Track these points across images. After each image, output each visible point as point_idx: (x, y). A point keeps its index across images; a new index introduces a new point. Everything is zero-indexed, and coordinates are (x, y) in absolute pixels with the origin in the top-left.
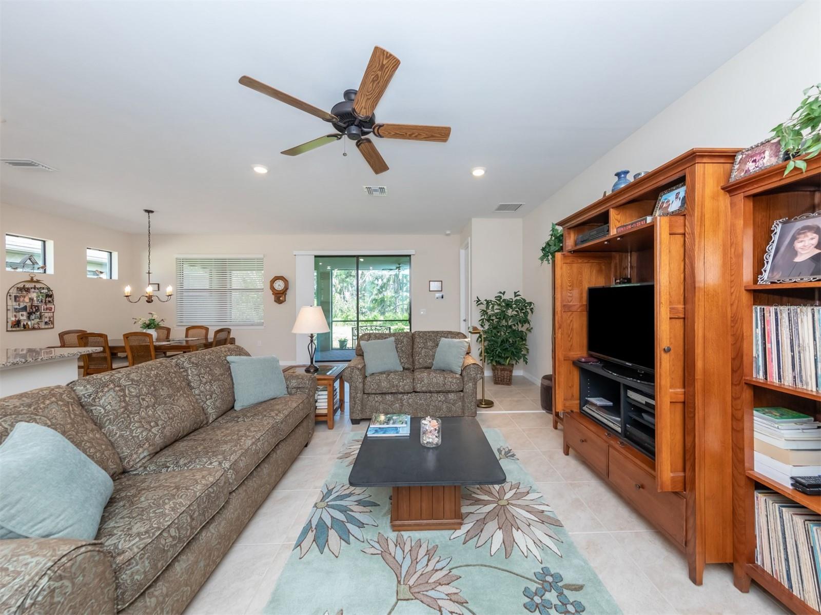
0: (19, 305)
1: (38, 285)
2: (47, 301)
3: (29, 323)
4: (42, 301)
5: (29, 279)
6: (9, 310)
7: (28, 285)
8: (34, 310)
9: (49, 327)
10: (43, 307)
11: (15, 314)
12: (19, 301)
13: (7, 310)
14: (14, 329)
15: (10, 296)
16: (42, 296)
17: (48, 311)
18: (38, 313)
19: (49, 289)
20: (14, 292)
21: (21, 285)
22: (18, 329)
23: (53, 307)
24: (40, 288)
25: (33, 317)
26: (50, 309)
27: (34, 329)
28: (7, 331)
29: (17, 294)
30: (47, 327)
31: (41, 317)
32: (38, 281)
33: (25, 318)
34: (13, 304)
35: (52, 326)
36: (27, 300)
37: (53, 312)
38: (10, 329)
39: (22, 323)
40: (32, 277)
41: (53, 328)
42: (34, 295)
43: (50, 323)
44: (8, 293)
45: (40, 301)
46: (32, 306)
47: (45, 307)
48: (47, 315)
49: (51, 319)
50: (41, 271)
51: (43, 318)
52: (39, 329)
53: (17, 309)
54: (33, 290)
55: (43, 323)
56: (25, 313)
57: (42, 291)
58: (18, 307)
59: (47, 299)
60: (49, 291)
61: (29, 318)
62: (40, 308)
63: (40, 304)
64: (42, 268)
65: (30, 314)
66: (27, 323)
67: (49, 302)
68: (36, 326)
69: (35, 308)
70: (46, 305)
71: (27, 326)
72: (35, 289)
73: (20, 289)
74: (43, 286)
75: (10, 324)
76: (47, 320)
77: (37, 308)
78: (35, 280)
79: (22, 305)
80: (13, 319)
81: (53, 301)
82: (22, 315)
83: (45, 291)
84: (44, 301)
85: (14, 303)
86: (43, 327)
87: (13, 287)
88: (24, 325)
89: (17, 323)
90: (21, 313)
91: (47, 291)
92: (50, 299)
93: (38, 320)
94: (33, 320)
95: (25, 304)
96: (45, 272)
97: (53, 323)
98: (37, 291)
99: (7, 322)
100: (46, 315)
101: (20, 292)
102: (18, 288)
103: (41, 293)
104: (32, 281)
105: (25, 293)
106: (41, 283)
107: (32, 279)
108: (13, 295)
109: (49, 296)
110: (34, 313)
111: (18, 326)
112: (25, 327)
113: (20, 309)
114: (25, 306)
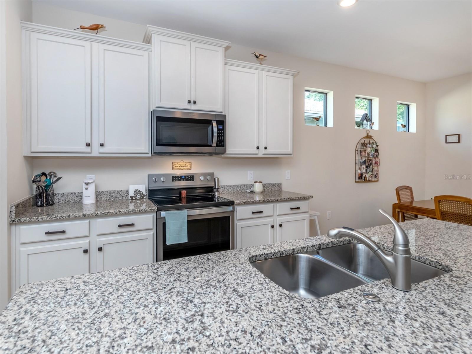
0: (362, 159)
1: (372, 141)
5: (365, 135)
6: (357, 163)
7: (367, 141)
10: (374, 161)
13: (356, 163)
14: (359, 181)
15: (357, 150)
16: (373, 151)
17: (376, 165)
18: (371, 167)
19: (376, 144)
20: (359, 148)
21: (362, 141)
22: (361, 181)
23: (378, 160)
24: (372, 143)
25: (368, 170)
26: (377, 163)
27: (369, 181)
28: (356, 182)
29: (361, 150)
31: (372, 171)
32: (370, 137)
33: (364, 171)
34: (358, 157)
36: (366, 154)
38: (357, 180)
40: (368, 133)
42: (369, 150)
44: (356, 148)
45: (372, 155)
47: (375, 161)
48: (376, 168)
51: (374, 171)
52: (372, 181)
54: (368, 145)
55: (374, 177)
56: (364, 166)
57: (373, 146)
60: (377, 146)
61: (366, 170)
65: (367, 167)
66: (366, 176)
71: (366, 178)
72: (369, 144)
75: (357, 177)
79: (363, 160)
80: (359, 172)
82: (363, 168)
83: (375, 146)
85: (360, 158)
86: (373, 180)
87: (358, 143)
89: (361, 175)
93: (371, 173)
94: (369, 173)
98: (370, 146)
99: (356, 174)
101: (362, 147)
102: (361, 144)
103: (373, 148)
104: (368, 137)
105: (365, 148)
106: (372, 138)
107: (368, 135)
108: (359, 150)
109: (377, 150)
110: (369, 166)
111: (362, 178)
112: (365, 180)
113: (362, 162)
114: (365, 161)
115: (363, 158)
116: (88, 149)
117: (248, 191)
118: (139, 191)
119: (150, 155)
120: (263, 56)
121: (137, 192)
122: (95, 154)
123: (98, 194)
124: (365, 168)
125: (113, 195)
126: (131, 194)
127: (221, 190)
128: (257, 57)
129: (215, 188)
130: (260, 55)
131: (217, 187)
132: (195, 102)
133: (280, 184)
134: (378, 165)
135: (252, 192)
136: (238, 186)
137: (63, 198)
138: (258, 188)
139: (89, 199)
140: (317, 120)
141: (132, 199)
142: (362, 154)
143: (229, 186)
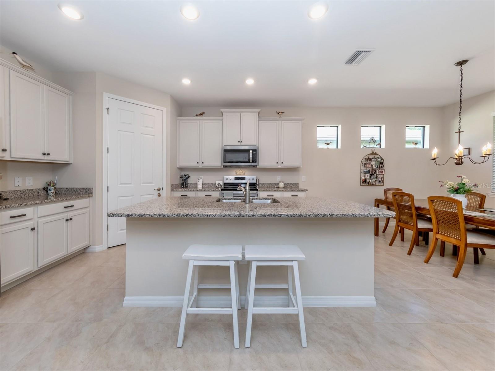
1: (376, 156)
2: (380, 167)
3: (371, 181)
4: (377, 167)
5: (371, 152)
7: (371, 157)
8: (373, 172)
9: (381, 184)
10: (378, 171)
11: (364, 175)
12: (366, 167)
13: (361, 172)
14: (363, 184)
16: (378, 163)
17: (381, 174)
18: (375, 175)
19: (381, 159)
20: (364, 162)
21: (367, 157)
22: (365, 184)
23: (383, 170)
24: (377, 158)
25: (373, 177)
26: (382, 172)
27: (373, 185)
28: (361, 185)
29: (365, 163)
30: (379, 184)
31: (376, 178)
32: (376, 154)
33: (368, 177)
35: (383, 184)
36: (370, 166)
37: (384, 174)
38: (362, 184)
39: (367, 181)
40: (373, 151)
41: (383, 185)
42: (373, 163)
43: (381, 182)
44: (362, 162)
45: (376, 166)
46: (372, 170)
47: (379, 171)
49: (383, 179)
50: (378, 146)
51: (378, 178)
52: (376, 185)
53: (365, 171)
54: (373, 160)
55: (378, 181)
56: (368, 174)
57: (378, 160)
58: (365, 170)
59: (380, 165)
60: (381, 160)
61: (370, 177)
62: (376, 171)
63: (377, 169)
64: (379, 144)
65: (371, 175)
67: (382, 167)
68: (374, 183)
69: (374, 171)
70: (380, 169)
71: (369, 183)
72: (374, 159)
73: (367, 159)
74: (378, 156)
75: (362, 182)
76: (380, 179)
77: (375, 171)
78: (374, 153)
79: (367, 170)
80: (363, 178)
81: (384, 167)
82: (367, 176)
83: (379, 160)
84: (378, 167)
85: (364, 168)
86: (378, 184)
87: (364, 158)
88: (368, 182)
89: (365, 180)
90: (367, 174)
91: (380, 160)
92: (382, 165)
93: (375, 179)
94: (373, 179)
95: (369, 169)
96: (380, 147)
97: (383, 182)
98: (375, 160)
99: (361, 180)
100: (380, 176)
101: (367, 161)
102: (366, 159)
103: (377, 161)
104: (373, 154)
105: (369, 161)
106: (378, 154)
107: (373, 152)
108: (364, 163)
109: (381, 163)
110: (373, 175)
111: (365, 183)
112: (368, 183)
113: (366, 172)
114: (369, 170)
115: (367, 168)
116: (198, 165)
117: (276, 186)
118: (220, 184)
119: (222, 167)
120: (281, 112)
121: (219, 184)
122: (200, 167)
123: (203, 184)
124: (369, 175)
125: (210, 185)
126: (217, 185)
127: (260, 186)
128: (278, 114)
129: (257, 184)
130: (280, 112)
131: (258, 183)
132: (242, 142)
133: (298, 184)
134: (383, 174)
135: (278, 187)
136: (270, 184)
137: (191, 185)
138: (281, 185)
139: (200, 186)
140: (328, 145)
141: (217, 187)
142: (366, 166)
143: (265, 184)
